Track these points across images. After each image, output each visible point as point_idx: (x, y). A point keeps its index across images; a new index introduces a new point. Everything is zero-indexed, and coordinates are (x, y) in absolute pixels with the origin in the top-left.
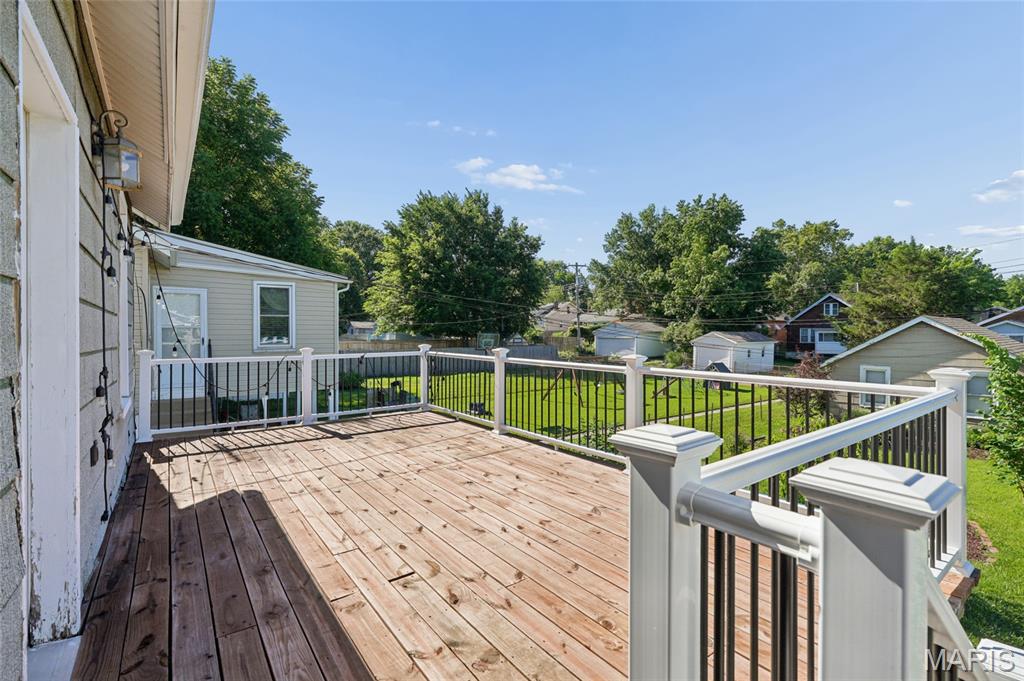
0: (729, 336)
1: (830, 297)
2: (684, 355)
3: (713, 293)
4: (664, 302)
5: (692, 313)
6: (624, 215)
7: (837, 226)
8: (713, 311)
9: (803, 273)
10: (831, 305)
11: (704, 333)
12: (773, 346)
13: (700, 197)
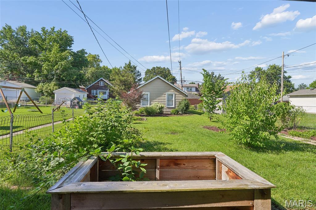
0: (73, 89)
1: (102, 79)
2: (49, 98)
3: (63, 71)
4: (34, 74)
5: (52, 79)
6: (7, 25)
7: (99, 57)
8: (64, 78)
9: (89, 71)
10: (102, 82)
11: (59, 88)
12: (87, 94)
13: (54, 27)
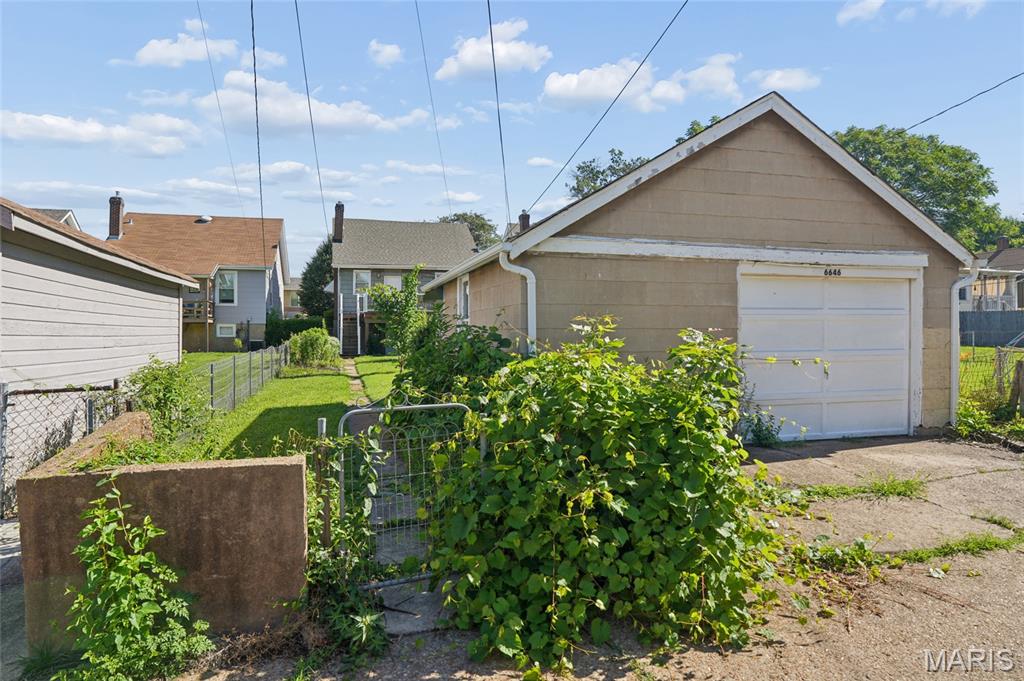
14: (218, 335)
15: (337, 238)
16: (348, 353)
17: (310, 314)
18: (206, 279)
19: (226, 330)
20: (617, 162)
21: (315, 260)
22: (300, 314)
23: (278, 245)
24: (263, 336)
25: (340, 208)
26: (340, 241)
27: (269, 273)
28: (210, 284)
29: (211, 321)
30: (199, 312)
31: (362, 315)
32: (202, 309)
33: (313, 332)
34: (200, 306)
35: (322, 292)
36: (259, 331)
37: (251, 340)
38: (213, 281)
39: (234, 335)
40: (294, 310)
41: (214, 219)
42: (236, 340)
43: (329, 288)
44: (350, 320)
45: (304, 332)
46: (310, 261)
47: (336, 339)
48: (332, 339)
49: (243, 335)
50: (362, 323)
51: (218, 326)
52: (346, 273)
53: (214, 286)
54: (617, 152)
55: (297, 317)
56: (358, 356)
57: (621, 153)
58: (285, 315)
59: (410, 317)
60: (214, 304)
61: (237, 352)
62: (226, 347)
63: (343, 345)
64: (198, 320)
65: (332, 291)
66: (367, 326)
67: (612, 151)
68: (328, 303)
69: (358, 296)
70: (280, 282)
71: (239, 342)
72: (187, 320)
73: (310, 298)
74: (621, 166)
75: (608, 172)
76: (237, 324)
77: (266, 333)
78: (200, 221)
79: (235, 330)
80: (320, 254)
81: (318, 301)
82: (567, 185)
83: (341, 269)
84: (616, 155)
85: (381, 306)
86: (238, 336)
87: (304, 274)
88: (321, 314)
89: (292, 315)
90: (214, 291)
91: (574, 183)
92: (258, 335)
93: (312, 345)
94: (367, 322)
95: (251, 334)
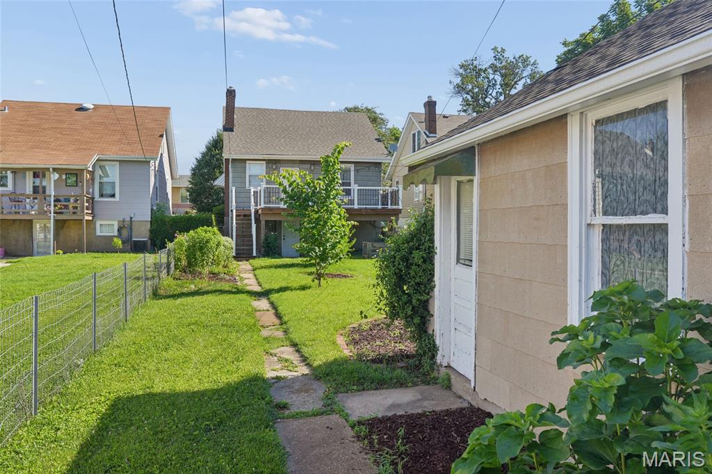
14: (98, 233)
15: (229, 127)
16: (243, 254)
17: (199, 210)
18: (83, 170)
19: (106, 227)
20: (499, 59)
21: (204, 155)
22: (189, 210)
23: (164, 132)
24: (148, 234)
25: (231, 94)
26: (232, 130)
27: (154, 165)
28: (87, 176)
29: (90, 218)
30: (76, 208)
31: (256, 211)
32: (78, 204)
33: (202, 232)
34: (76, 201)
35: (212, 187)
36: (143, 228)
37: (134, 239)
38: (92, 173)
39: (116, 233)
40: (184, 206)
41: (96, 107)
42: (116, 240)
43: (220, 182)
44: (244, 217)
45: (192, 232)
46: (199, 156)
47: (229, 239)
48: (225, 240)
49: (125, 233)
50: (258, 221)
51: (98, 223)
52: (238, 164)
53: (93, 179)
54: (499, 50)
55: (187, 213)
56: (254, 258)
57: (503, 50)
58: (171, 212)
59: (331, 212)
60: (93, 198)
61: (117, 252)
62: (105, 247)
63: (236, 246)
64: (75, 217)
65: (223, 184)
66: (263, 223)
67: (495, 49)
68: (218, 200)
69: (252, 190)
70: (168, 176)
71: (118, 242)
72: (60, 217)
73: (199, 194)
74: (504, 63)
75: (490, 71)
76: (119, 221)
77: (151, 231)
78: (81, 109)
79: (116, 228)
80: (209, 149)
81: (207, 198)
82: (450, 83)
83: (232, 159)
84: (498, 53)
85: (291, 197)
86: (120, 235)
87: (193, 170)
88: (210, 210)
89: (181, 212)
90: (93, 184)
91: (458, 80)
92: (142, 234)
93: (201, 249)
94: (263, 219)
95: (134, 234)
